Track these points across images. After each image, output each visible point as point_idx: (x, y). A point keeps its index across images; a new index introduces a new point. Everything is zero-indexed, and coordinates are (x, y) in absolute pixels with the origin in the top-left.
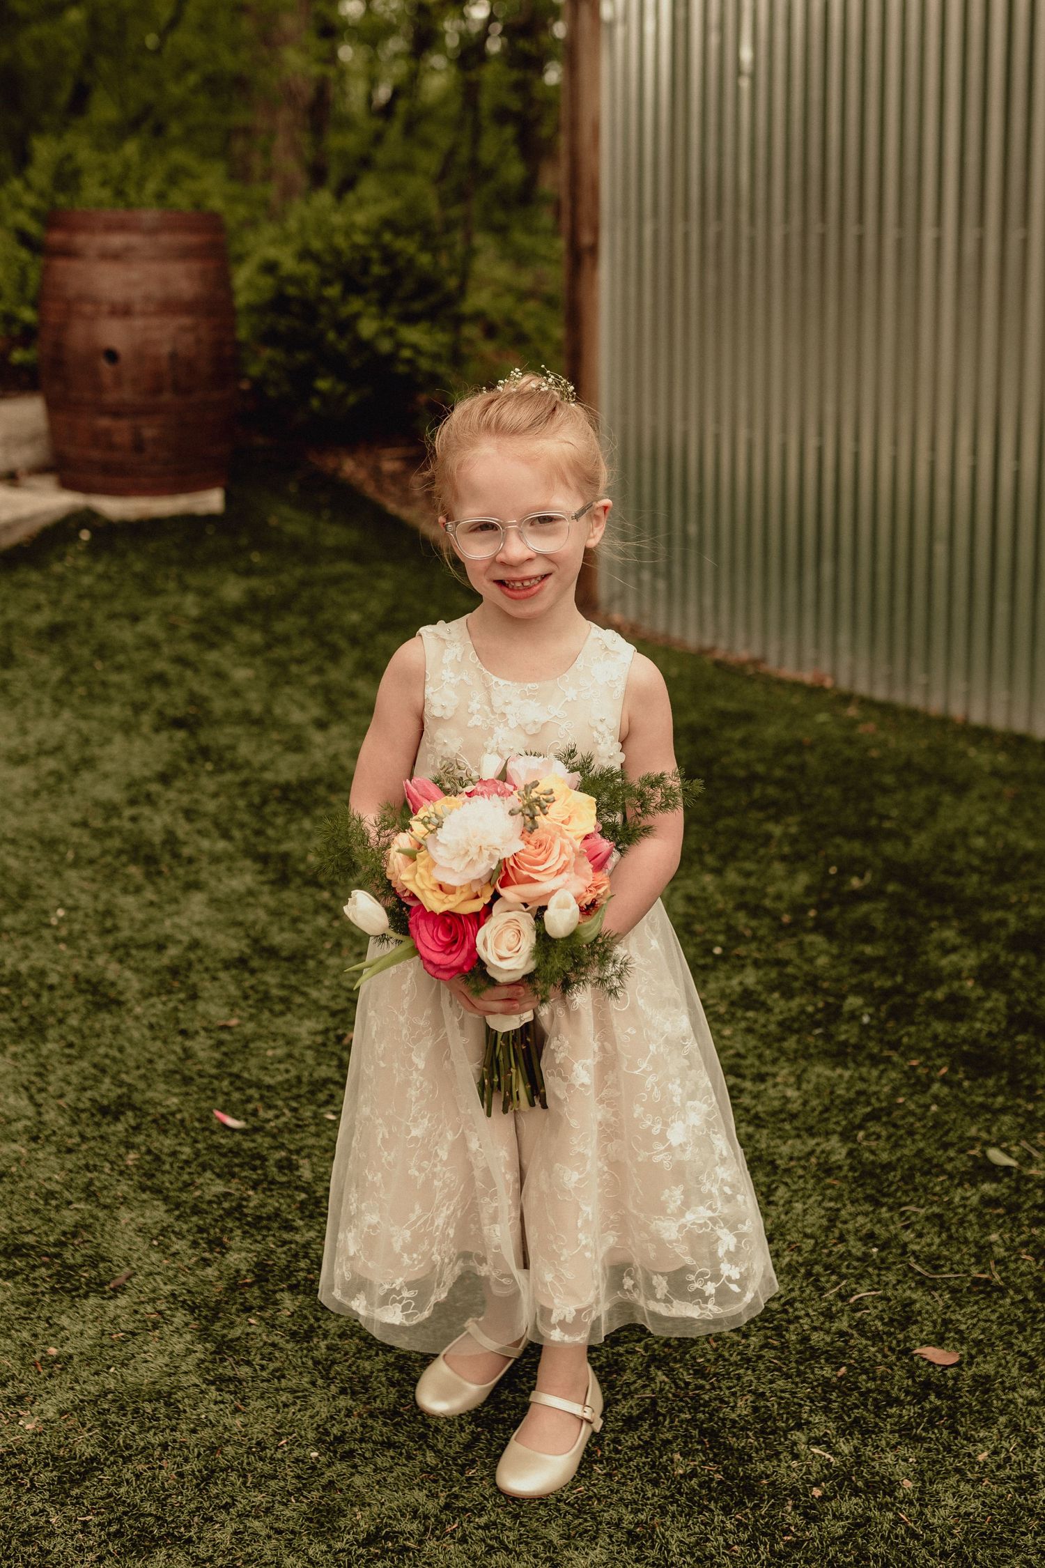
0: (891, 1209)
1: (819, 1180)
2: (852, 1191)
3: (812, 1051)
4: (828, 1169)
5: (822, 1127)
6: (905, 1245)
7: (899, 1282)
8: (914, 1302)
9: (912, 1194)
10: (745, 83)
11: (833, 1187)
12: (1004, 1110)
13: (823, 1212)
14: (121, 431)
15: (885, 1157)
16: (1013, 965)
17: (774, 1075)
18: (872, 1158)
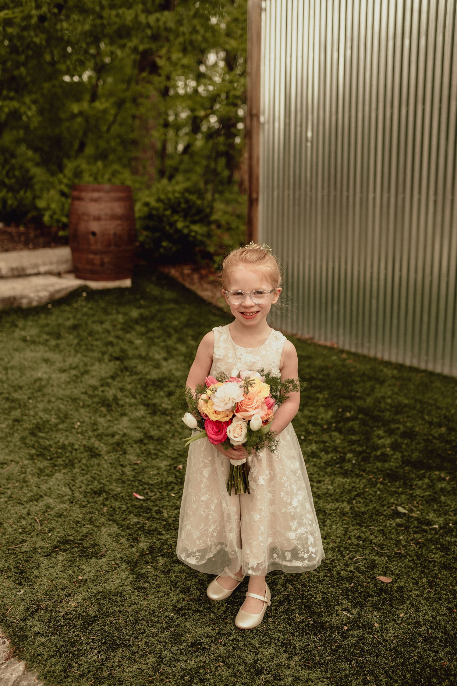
0: (366, 528)
1: (341, 518)
2: (352, 521)
3: (336, 472)
4: (344, 514)
5: (340, 499)
6: (371, 541)
7: (370, 553)
8: (375, 560)
9: (373, 522)
10: (309, 144)
11: (345, 520)
12: (402, 493)
13: (343, 529)
14: (97, 259)
15: (363, 509)
16: (403, 443)
17: (324, 481)
18: (358, 510)
